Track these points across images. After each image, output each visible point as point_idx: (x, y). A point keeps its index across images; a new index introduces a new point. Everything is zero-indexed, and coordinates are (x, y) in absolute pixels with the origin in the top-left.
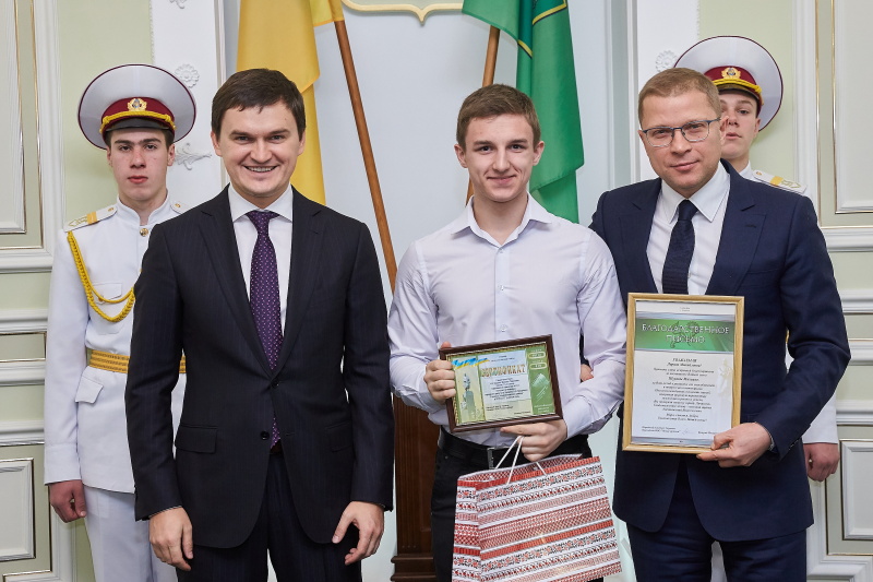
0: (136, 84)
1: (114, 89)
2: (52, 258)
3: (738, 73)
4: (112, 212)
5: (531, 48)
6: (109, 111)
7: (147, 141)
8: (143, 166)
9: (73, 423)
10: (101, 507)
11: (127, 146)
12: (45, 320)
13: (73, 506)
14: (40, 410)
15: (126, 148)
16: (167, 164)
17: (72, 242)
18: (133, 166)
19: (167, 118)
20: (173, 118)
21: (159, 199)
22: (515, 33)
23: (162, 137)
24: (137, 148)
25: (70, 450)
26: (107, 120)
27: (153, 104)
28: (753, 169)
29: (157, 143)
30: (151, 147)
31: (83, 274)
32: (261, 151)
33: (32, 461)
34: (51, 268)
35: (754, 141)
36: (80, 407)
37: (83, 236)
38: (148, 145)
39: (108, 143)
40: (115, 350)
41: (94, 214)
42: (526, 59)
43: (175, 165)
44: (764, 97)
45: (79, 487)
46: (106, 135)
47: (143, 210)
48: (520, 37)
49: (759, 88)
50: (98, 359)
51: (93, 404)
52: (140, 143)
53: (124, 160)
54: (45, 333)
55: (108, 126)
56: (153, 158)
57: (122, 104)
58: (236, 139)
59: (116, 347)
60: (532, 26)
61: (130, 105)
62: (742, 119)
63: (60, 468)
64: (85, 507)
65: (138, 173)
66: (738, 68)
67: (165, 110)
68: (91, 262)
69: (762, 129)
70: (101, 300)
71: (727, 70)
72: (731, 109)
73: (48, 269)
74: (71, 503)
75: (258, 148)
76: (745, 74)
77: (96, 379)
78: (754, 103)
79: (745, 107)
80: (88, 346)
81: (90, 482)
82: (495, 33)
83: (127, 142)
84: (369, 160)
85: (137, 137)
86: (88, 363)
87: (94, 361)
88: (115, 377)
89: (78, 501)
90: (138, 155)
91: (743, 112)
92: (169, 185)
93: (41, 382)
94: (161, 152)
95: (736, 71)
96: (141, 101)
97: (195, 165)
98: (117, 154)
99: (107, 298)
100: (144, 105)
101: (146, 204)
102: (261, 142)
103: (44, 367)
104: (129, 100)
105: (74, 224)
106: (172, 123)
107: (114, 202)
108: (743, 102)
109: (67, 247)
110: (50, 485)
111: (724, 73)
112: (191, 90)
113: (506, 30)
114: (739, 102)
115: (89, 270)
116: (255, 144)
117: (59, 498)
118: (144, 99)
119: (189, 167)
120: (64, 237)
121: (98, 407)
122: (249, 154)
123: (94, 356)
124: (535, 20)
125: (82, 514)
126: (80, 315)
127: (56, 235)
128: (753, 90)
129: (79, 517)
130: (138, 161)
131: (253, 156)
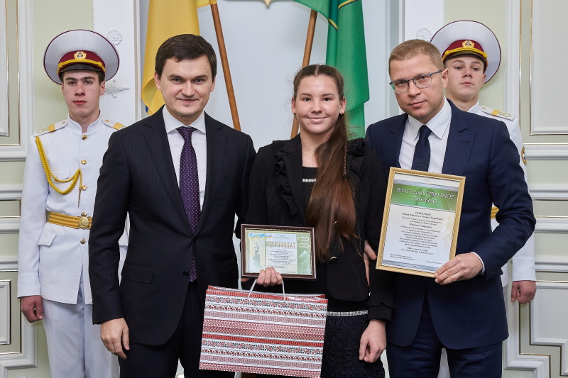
0: (80, 42)
1: (66, 45)
2: (26, 153)
3: (473, 44)
4: (65, 125)
5: (337, 24)
6: (62, 60)
7: (86, 78)
8: (83, 94)
9: (37, 259)
10: (53, 313)
11: (73, 82)
12: (21, 192)
13: (35, 312)
14: (16, 249)
15: (72, 83)
16: (99, 94)
17: (38, 143)
18: (77, 94)
19: (100, 64)
20: (104, 65)
21: (94, 116)
22: (327, 14)
23: (96, 76)
24: (80, 83)
25: (34, 276)
26: (61, 65)
27: (90, 55)
28: (480, 105)
29: (92, 80)
30: (88, 82)
31: (45, 164)
32: (188, 89)
33: (10, 282)
34: (25, 158)
35: (482, 88)
36: (42, 248)
37: (46, 140)
38: (86, 81)
39: (62, 80)
40: (64, 212)
41: (53, 125)
42: (333, 31)
43: (105, 94)
44: (489, 60)
45: (39, 300)
46: (61, 75)
47: (84, 123)
48: (330, 17)
49: (486, 54)
50: (54, 218)
51: (49, 247)
52: (82, 79)
53: (71, 90)
54: (20, 200)
55: (61, 69)
56: (90, 90)
57: (70, 55)
58: (173, 80)
59: (65, 210)
60: (338, 10)
61: (76, 55)
62: (474, 73)
63: (27, 288)
64: (43, 313)
65: (80, 99)
66: (473, 41)
67: (99, 59)
68: (50, 156)
69: (487, 82)
70: (56, 180)
71: (466, 42)
72: (468, 66)
73: (23, 159)
74: (34, 310)
75: (187, 87)
76: (477, 45)
77: (52, 231)
78: (482, 64)
79: (477, 66)
80: (48, 209)
81: (46, 297)
82: (314, 14)
83: (73, 79)
84: (231, 94)
85: (79, 76)
86: (47, 220)
87: (50, 219)
88: (64, 230)
89: (38, 309)
90: (80, 88)
91: (476, 69)
92: (101, 107)
93: (17, 232)
94: (95, 85)
95: (471, 43)
96: (83, 53)
97: (118, 95)
98: (67, 87)
99: (60, 179)
100: (85, 55)
101: (86, 120)
102: (189, 83)
103: (19, 222)
104: (75, 52)
105: (40, 131)
106: (103, 68)
107: (66, 118)
108: (476, 62)
109: (35, 146)
110: (21, 298)
111: (464, 44)
112: (116, 47)
113: (321, 12)
114: (473, 62)
115: (49, 161)
116: (185, 84)
117: (26, 307)
118: (85, 52)
119: (114, 95)
120: (33, 140)
121: (53, 248)
122: (181, 91)
123: (51, 216)
124: (340, 7)
125: (41, 317)
126: (42, 189)
127: (29, 137)
128: (482, 55)
129: (39, 319)
130: (80, 91)
131: (183, 92)
